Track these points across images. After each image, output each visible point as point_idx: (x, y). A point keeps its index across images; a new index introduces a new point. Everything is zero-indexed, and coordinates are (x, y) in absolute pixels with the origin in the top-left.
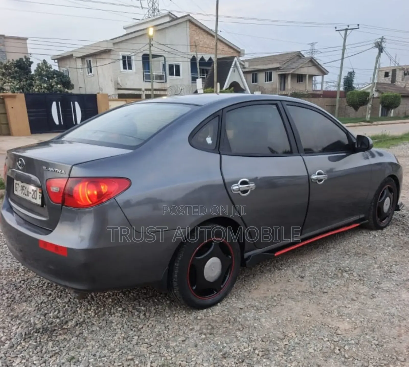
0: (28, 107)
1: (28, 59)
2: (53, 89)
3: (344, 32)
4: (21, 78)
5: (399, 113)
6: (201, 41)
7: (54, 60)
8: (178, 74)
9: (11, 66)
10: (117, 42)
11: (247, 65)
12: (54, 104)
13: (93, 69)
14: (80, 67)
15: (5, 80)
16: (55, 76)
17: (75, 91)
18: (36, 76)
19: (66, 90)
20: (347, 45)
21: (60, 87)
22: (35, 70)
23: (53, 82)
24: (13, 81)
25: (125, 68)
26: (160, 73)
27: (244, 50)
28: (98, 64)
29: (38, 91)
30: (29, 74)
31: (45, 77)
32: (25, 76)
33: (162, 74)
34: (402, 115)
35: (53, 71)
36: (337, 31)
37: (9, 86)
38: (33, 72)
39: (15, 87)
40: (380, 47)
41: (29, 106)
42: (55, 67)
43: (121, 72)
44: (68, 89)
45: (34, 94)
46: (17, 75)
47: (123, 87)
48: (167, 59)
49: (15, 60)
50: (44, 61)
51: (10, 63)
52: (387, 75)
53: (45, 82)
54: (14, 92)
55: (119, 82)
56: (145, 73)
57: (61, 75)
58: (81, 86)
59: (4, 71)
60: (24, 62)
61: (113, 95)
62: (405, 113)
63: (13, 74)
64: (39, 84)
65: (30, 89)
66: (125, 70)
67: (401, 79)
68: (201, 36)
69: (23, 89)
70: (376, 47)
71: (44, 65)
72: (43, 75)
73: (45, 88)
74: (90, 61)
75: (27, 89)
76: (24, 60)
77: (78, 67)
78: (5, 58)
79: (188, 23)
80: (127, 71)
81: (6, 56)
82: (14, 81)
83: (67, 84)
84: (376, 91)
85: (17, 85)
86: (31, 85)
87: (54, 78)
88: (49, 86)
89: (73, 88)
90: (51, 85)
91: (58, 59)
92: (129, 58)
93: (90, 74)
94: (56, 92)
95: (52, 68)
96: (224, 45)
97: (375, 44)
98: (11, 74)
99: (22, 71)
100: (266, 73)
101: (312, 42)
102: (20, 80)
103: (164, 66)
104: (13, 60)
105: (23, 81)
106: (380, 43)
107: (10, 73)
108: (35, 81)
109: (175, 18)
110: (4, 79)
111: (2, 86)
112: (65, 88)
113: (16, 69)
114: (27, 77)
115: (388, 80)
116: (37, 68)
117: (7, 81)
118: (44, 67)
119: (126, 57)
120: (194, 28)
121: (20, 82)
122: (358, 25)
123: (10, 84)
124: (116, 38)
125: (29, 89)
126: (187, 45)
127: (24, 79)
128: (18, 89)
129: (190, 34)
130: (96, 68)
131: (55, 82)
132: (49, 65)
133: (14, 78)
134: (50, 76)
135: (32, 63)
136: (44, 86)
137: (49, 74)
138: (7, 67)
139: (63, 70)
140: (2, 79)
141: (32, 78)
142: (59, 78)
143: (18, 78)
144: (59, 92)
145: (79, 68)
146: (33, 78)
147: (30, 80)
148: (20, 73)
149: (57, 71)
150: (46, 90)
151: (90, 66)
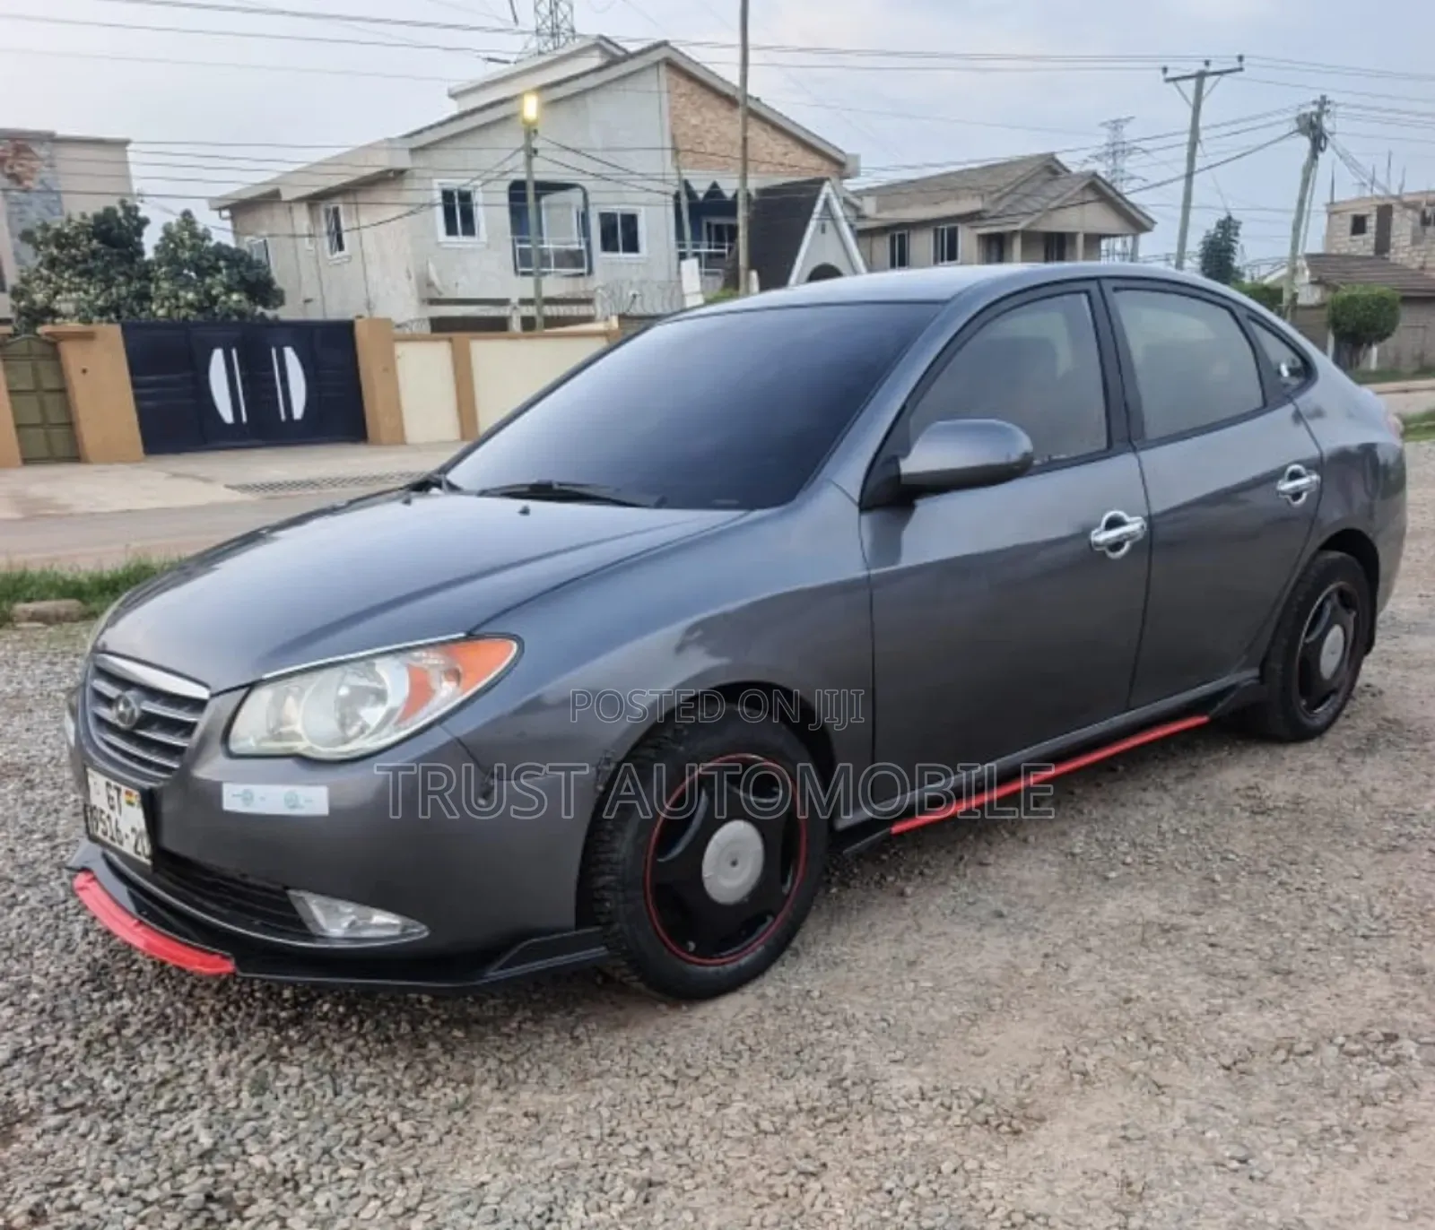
0: (136, 368)
1: (131, 211)
2: (217, 309)
3: (1192, 82)
4: (112, 272)
5: (1398, 359)
6: (708, 131)
7: (220, 209)
8: (632, 245)
9: (77, 235)
10: (425, 144)
11: (869, 206)
12: (218, 356)
13: (345, 237)
14: (306, 232)
15: (60, 281)
16: (222, 263)
17: (287, 313)
18: (160, 266)
19: (260, 309)
20: (1206, 128)
21: (240, 301)
22: (157, 248)
23: (217, 284)
24: (85, 286)
25: (451, 230)
26: (572, 243)
27: (856, 158)
28: (364, 221)
29: (169, 315)
30: (138, 260)
31: (190, 270)
32: (125, 268)
33: (576, 247)
34: (1407, 365)
35: (214, 247)
36: (1168, 80)
37: (72, 300)
38: (149, 254)
39: (90, 303)
40: (1314, 130)
41: (138, 365)
42: (221, 232)
43: (439, 244)
44: (266, 306)
45: (156, 325)
46: (99, 263)
47: (446, 295)
48: (591, 199)
49: (89, 215)
50: (187, 215)
51: (73, 224)
52: (1359, 225)
53: (188, 285)
54: (90, 322)
55: (434, 278)
56: (518, 246)
57: (242, 259)
58: (309, 296)
59: (55, 252)
60: (118, 220)
61: (412, 321)
62: (1421, 357)
63: (85, 261)
64: (171, 291)
65: (142, 310)
66: (453, 239)
67: (1409, 238)
68: (710, 115)
69: (117, 310)
70: (1301, 131)
71: (185, 229)
72: (184, 264)
73: (190, 305)
74: (336, 211)
75: (131, 311)
76: (121, 213)
77: (298, 232)
78: (57, 210)
79: (663, 69)
80: (460, 240)
81: (59, 201)
82: (89, 284)
83: (262, 288)
84: (1312, 283)
85: (97, 298)
86: (144, 297)
87: (219, 270)
88: (202, 297)
89: (282, 302)
90: (208, 293)
91: (231, 208)
92: (466, 197)
93: (338, 254)
94: (228, 316)
95: (210, 239)
96: (789, 142)
97: (1298, 120)
98: (78, 262)
99: (115, 251)
100: (936, 231)
101: (1114, 118)
102: (109, 283)
103: (584, 218)
104: (84, 216)
105: (119, 286)
106: (1314, 119)
107: (74, 258)
108: (157, 283)
109: (620, 53)
110: (54, 278)
111: (50, 302)
112: (256, 304)
113: (95, 243)
114: (130, 272)
115: (1364, 245)
116: (162, 239)
117: (65, 284)
118: (186, 235)
119: (456, 194)
120: (685, 86)
121: (109, 287)
122: (1241, 58)
123: (74, 295)
124: (419, 132)
125: (137, 309)
126: (663, 149)
127: (121, 279)
128: (102, 312)
129: (673, 108)
130: (355, 232)
131: (223, 284)
132: (200, 228)
133: (87, 273)
134: (205, 264)
135: (145, 222)
136: (185, 298)
137: (201, 258)
138: (63, 241)
139: (248, 243)
140: (49, 281)
141: (146, 273)
142: (235, 271)
143: (100, 276)
144: (235, 318)
145: (303, 236)
146: (152, 274)
147: (139, 279)
148: (108, 258)
149: (227, 247)
150: (194, 313)
151: (338, 227)
